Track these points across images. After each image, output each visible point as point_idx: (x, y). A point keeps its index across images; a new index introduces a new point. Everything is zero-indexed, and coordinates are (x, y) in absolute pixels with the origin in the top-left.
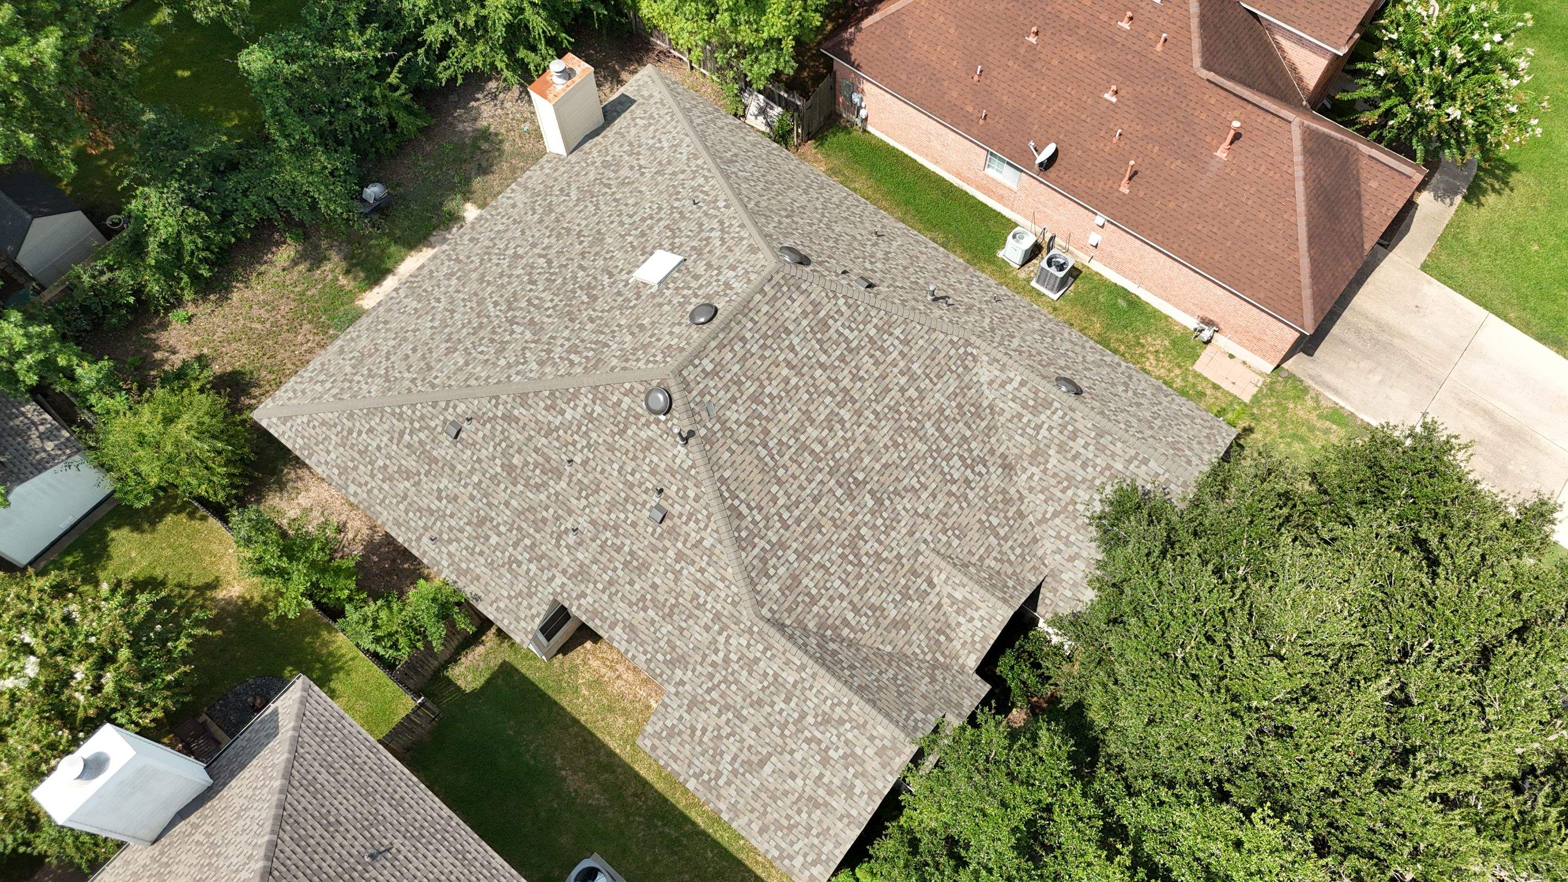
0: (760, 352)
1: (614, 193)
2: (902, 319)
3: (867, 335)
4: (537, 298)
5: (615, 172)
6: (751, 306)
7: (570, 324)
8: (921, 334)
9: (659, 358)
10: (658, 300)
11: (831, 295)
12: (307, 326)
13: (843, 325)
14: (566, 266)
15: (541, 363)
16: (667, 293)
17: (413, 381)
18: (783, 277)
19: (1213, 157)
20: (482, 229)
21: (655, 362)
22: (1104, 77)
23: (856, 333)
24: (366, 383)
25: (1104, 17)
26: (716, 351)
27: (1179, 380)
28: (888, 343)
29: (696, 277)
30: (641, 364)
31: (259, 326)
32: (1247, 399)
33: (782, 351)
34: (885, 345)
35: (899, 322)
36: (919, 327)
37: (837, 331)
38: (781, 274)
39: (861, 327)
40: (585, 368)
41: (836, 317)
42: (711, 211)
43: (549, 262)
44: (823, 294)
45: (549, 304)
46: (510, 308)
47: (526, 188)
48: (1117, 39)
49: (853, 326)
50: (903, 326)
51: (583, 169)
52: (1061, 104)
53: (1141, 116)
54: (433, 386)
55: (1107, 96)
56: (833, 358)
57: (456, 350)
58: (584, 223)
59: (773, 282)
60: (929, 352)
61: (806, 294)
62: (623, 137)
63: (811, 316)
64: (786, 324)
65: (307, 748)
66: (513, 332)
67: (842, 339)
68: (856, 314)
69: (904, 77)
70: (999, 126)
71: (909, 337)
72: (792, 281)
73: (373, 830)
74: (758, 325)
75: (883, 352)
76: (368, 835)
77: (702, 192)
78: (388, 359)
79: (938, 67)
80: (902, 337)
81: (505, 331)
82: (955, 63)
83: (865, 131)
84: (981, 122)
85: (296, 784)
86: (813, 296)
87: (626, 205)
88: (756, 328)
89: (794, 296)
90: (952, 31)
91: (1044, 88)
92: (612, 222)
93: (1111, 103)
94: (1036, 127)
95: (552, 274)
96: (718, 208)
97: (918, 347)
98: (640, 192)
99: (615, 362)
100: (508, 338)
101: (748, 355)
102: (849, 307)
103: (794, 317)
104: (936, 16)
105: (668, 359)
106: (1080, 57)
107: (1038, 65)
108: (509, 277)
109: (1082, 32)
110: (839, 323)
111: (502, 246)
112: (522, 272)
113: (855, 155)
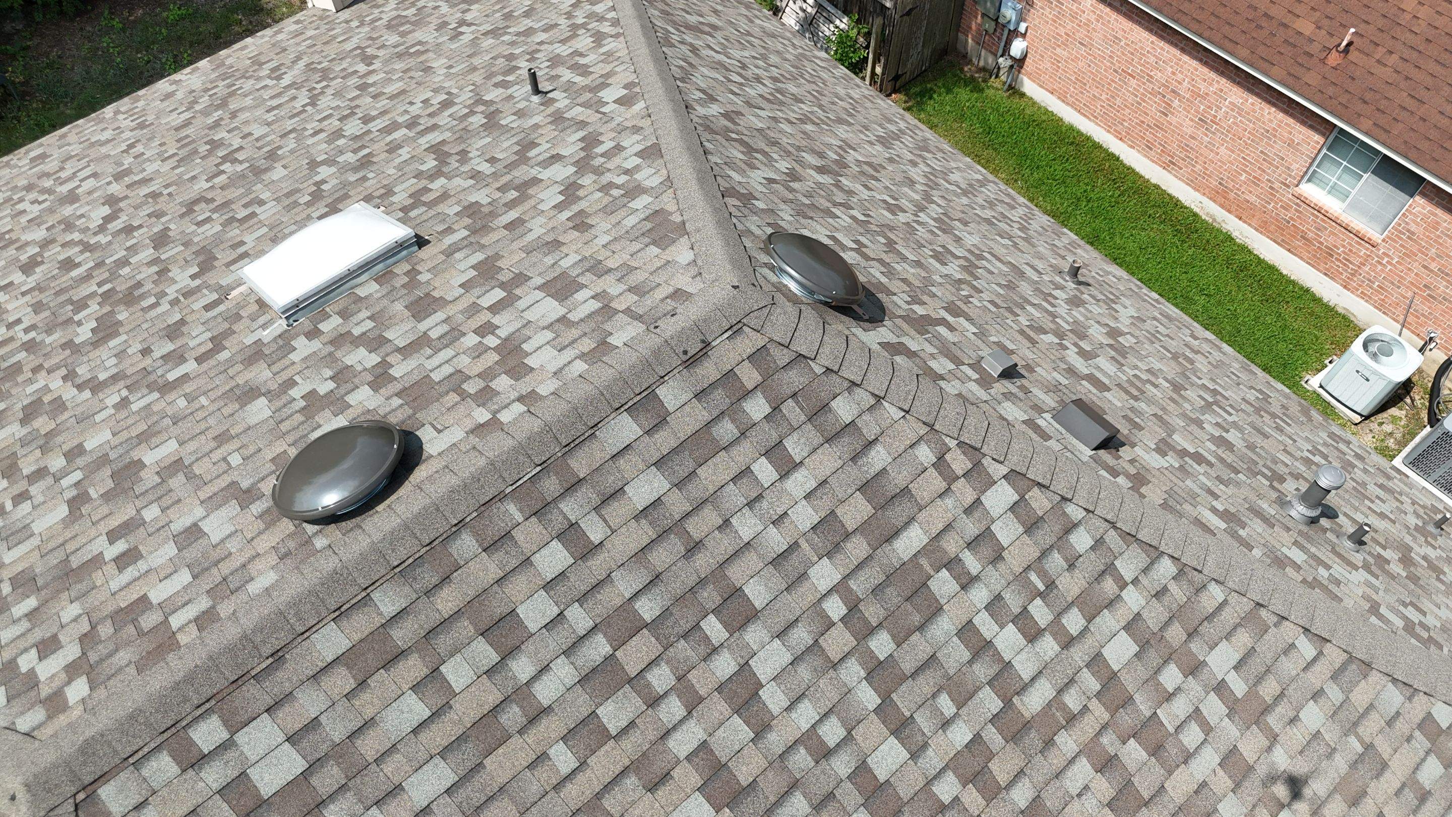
0: (582, 704)
1: (369, 73)
2: (1239, 607)
3: (1096, 661)
6: (580, 464)
8: (1319, 676)
10: (254, 375)
11: (959, 462)
13: (995, 605)
14: (132, 231)
16: (301, 349)
18: (757, 357)
23: (1049, 646)
26: (342, 680)
28: (1180, 707)
29: (423, 309)
33: (693, 703)
34: (1167, 718)
35: (1229, 617)
36: (1307, 649)
37: (967, 631)
38: (749, 342)
39: (1074, 622)
41: (972, 563)
42: (575, 112)
43: (111, 218)
44: (925, 454)
47: (220, 66)
49: (1040, 612)
50: (1243, 638)
56: (933, 760)
58: (259, 133)
59: (709, 371)
60: (1341, 763)
61: (846, 445)
63: (857, 548)
64: (736, 573)
67: (982, 671)
68: (1056, 561)
70: (1386, 73)
71: (1269, 689)
72: (795, 379)
74: (597, 565)
75: (1156, 750)
80: (1238, 687)
83: (1014, 90)
84: (1334, 59)
86: (878, 457)
87: (377, 96)
88: (580, 582)
89: (795, 447)
97: (1297, 736)
101: (513, 716)
102: (1031, 526)
103: (776, 540)
110: (980, 595)
113: (989, 131)
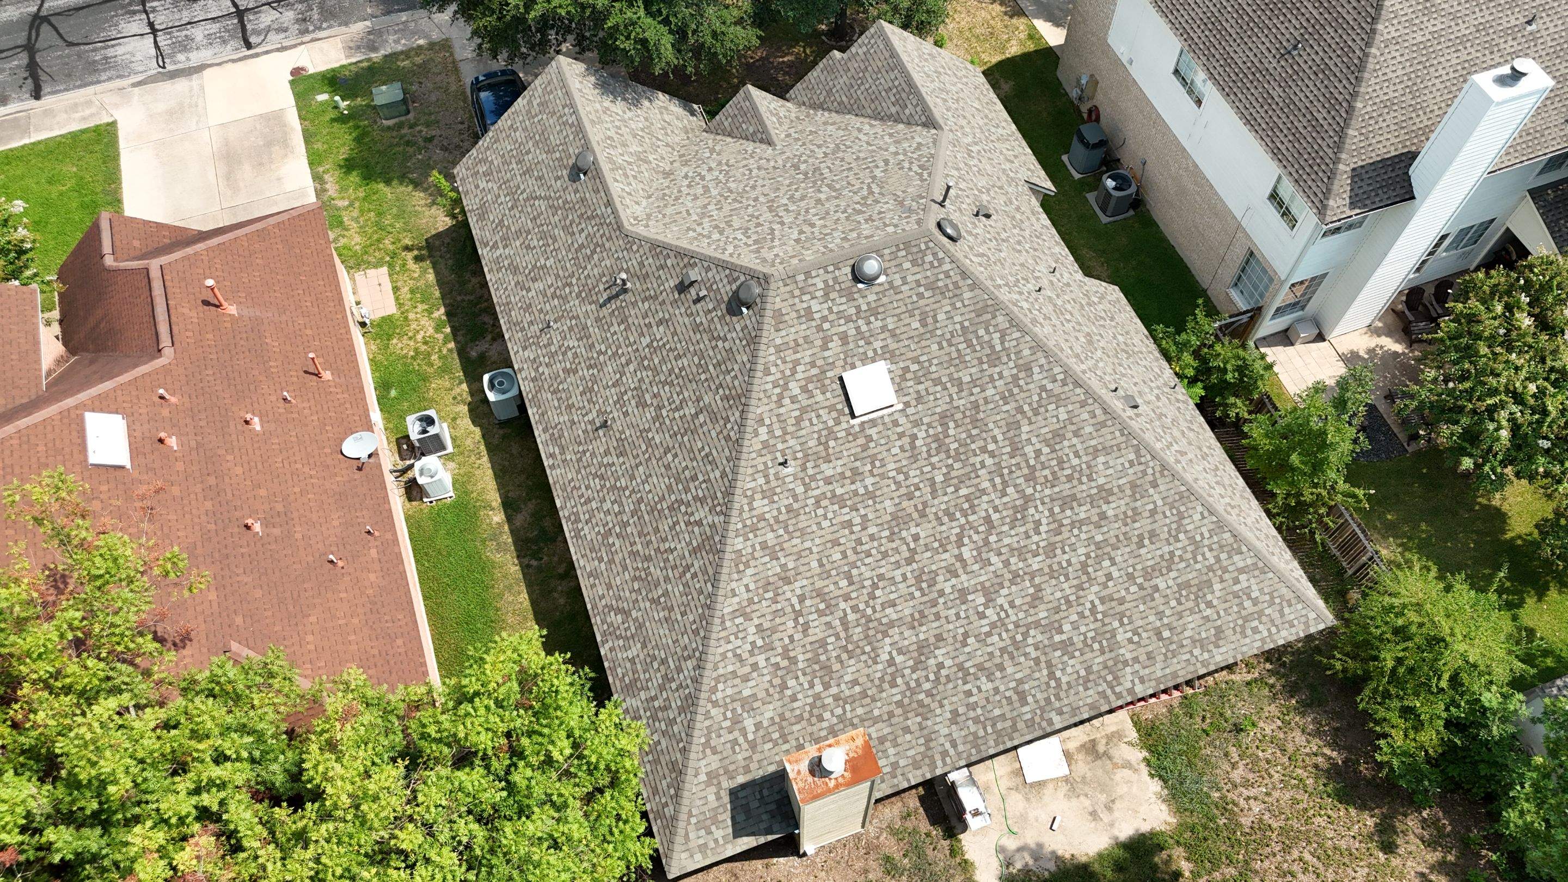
1: (847, 598)
4: (994, 486)
5: (823, 643)
7: (981, 402)
9: (929, 258)
10: (893, 346)
12: (1246, 821)
14: (947, 512)
15: (1028, 369)
16: (878, 344)
17: (1154, 485)
19: (241, 316)
20: (1007, 709)
21: (935, 254)
22: (241, 438)
24: (1202, 534)
25: (180, 466)
27: (419, 310)
29: (844, 338)
30: (947, 267)
31: (1307, 857)
32: (385, 270)
40: (994, 317)
42: (778, 433)
43: (960, 545)
45: (989, 461)
46: (1027, 499)
47: (928, 740)
48: (193, 444)
51: (852, 700)
52: (299, 466)
53: (252, 387)
54: (1137, 452)
55: (258, 428)
57: (1100, 488)
58: (898, 574)
62: (783, 718)
65: (1330, 142)
66: (1038, 453)
69: (399, 642)
73: (1290, 72)
76: (1295, 67)
77: (768, 482)
78: (1172, 553)
79: (360, 610)
81: (1044, 468)
82: (343, 595)
85: (1345, 104)
87: (844, 555)
90: (313, 619)
91: (297, 490)
92: (872, 537)
93: (261, 420)
94: (338, 479)
95: (966, 516)
96: (771, 432)
98: (821, 565)
99: (967, 295)
100: (1046, 450)
104: (311, 647)
105: (923, 247)
106: (239, 470)
107: (279, 507)
108: (1007, 563)
109: (212, 481)
111: (995, 638)
112: (994, 559)
